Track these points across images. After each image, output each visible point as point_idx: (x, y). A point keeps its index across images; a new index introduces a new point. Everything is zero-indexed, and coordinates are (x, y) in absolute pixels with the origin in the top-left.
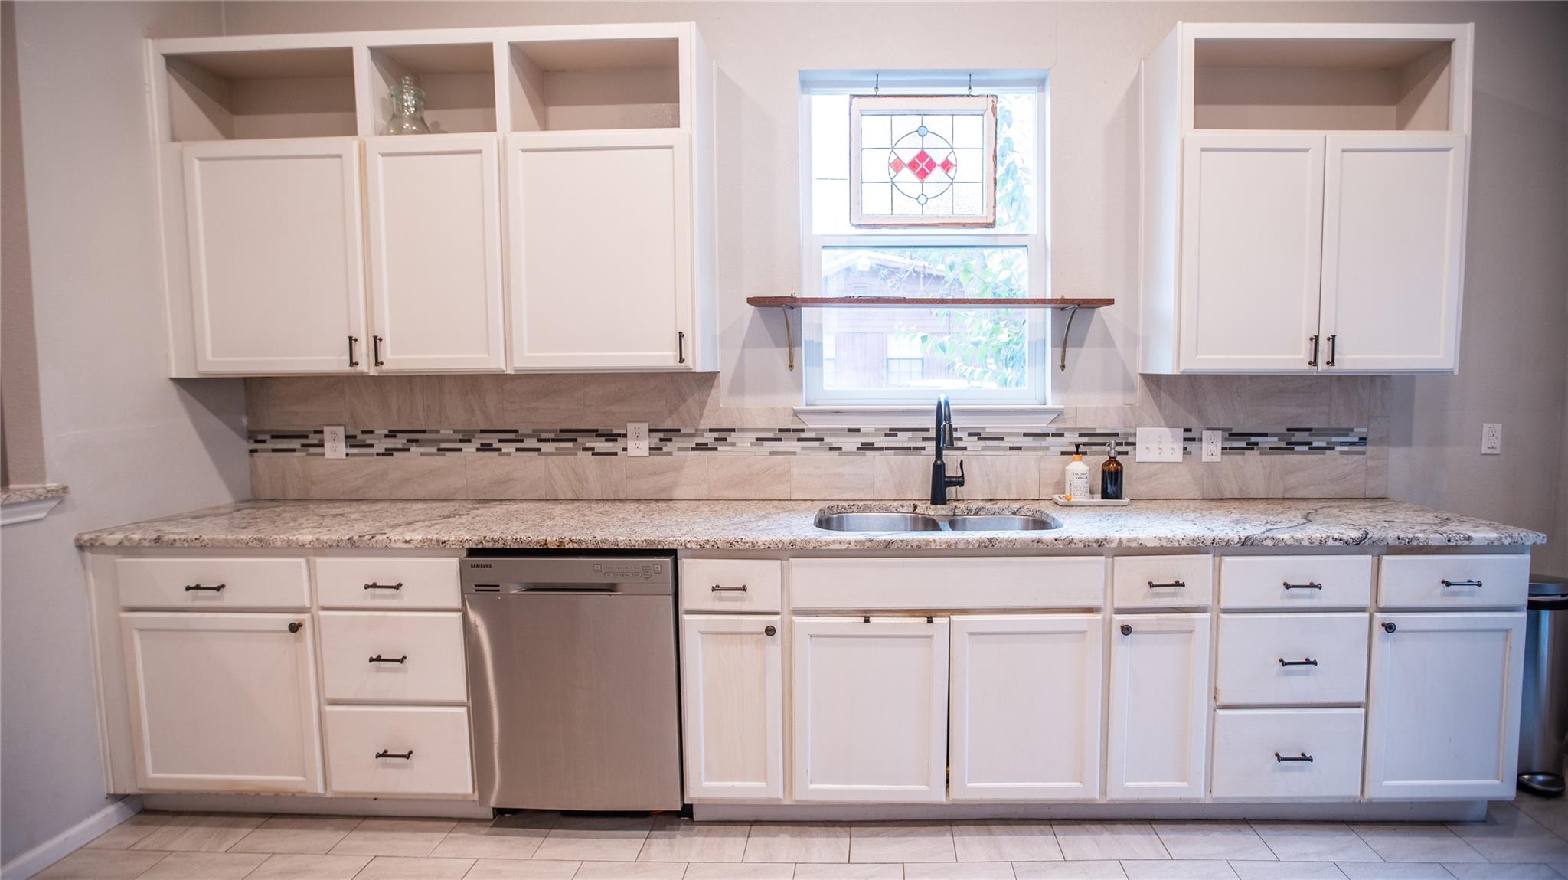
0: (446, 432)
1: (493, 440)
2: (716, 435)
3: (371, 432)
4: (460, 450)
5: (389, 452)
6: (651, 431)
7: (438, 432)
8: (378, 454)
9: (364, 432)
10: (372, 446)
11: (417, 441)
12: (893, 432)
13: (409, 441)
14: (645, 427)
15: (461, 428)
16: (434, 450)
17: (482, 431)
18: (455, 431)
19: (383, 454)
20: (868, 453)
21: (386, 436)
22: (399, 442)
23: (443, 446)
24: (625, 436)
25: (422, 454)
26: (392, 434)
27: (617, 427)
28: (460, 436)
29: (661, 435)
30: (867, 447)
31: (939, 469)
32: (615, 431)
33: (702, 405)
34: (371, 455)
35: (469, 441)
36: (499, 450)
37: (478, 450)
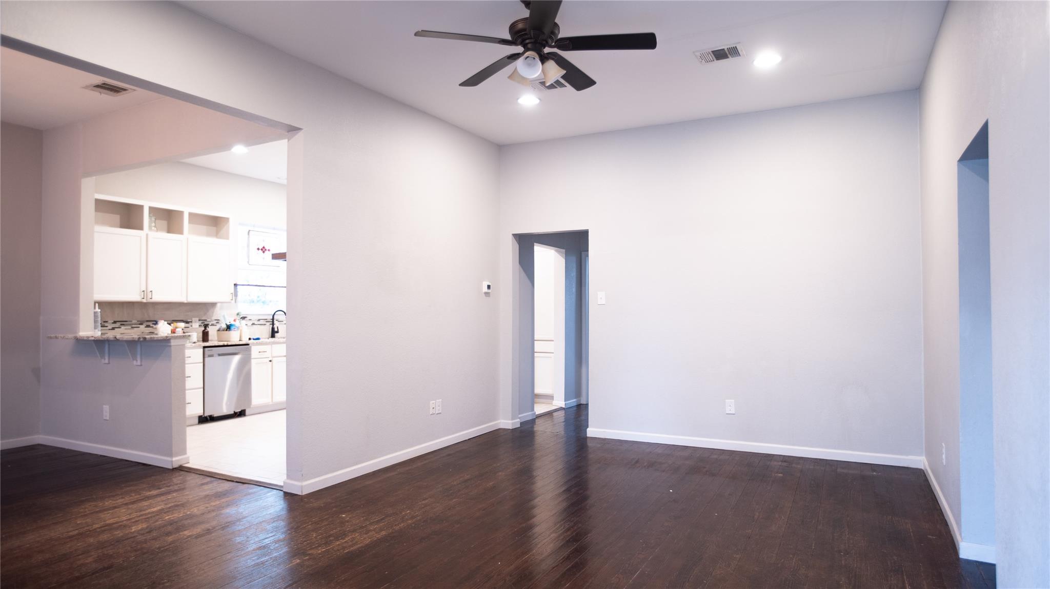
0: (134, 322)
1: (150, 324)
2: (216, 321)
3: (107, 322)
4: (139, 327)
5: (113, 329)
6: (199, 320)
7: (131, 321)
8: (109, 329)
9: (104, 322)
10: (107, 326)
11: (123, 325)
12: (259, 320)
13: (121, 325)
14: (198, 319)
15: (139, 320)
16: (130, 327)
17: (147, 321)
18: (138, 321)
19: (111, 329)
20: (254, 326)
21: (113, 323)
22: (118, 325)
23: (133, 326)
24: (191, 322)
25: (126, 329)
26: (115, 322)
27: (190, 319)
28: (139, 323)
29: (202, 322)
30: (253, 324)
31: (273, 329)
32: (189, 320)
33: (213, 313)
34: (107, 330)
35: (142, 324)
36: (152, 327)
37: (146, 327)
